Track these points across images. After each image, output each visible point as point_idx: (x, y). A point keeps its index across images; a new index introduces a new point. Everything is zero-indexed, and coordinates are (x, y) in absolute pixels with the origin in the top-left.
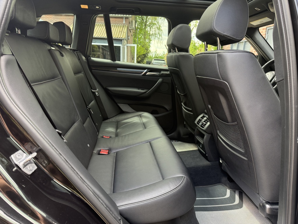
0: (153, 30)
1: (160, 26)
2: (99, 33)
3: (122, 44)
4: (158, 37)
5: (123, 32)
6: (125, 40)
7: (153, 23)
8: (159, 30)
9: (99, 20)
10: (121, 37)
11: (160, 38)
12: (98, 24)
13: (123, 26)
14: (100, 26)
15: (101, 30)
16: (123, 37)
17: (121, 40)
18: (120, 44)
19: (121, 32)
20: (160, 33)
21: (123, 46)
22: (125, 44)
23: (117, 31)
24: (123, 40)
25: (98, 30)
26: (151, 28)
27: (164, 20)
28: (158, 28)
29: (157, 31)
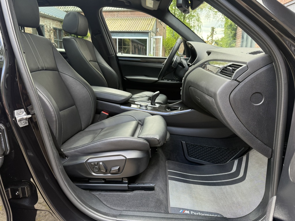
0: (192, 22)
1: (199, 18)
2: (128, 26)
3: (148, 37)
4: (197, 29)
5: (150, 25)
6: (151, 33)
7: (192, 15)
8: (198, 22)
9: (129, 15)
10: (148, 30)
11: (199, 30)
12: (128, 18)
13: (152, 19)
14: (130, 20)
15: (130, 24)
16: (149, 29)
17: (148, 33)
18: (146, 36)
19: (148, 25)
20: (199, 25)
21: (149, 39)
22: (151, 36)
23: (145, 24)
24: (149, 33)
25: (127, 24)
26: (190, 20)
27: (201, 11)
28: (197, 20)
29: (197, 23)
